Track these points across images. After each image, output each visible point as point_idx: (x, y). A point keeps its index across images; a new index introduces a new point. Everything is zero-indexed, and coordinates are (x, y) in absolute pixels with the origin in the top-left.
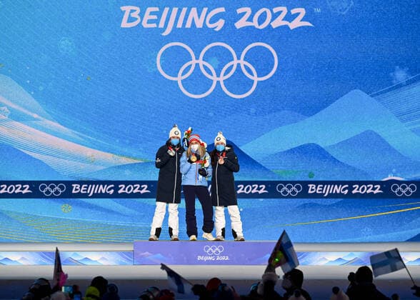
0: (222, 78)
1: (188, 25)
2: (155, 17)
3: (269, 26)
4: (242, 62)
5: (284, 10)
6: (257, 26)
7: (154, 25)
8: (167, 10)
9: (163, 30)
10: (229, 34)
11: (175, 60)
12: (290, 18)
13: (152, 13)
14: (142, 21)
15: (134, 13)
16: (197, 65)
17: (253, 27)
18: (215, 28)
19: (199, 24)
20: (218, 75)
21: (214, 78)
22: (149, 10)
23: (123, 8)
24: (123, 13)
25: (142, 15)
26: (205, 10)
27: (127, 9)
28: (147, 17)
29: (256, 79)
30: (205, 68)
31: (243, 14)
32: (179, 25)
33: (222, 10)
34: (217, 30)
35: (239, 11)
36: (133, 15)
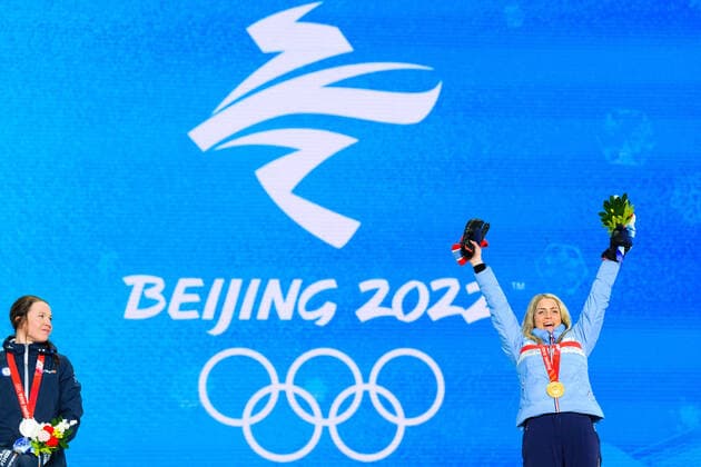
0: (333, 421)
1: (263, 314)
2: (195, 298)
3: (425, 316)
4: (374, 389)
5: (453, 284)
6: (400, 316)
7: (193, 315)
8: (218, 283)
9: (212, 324)
10: (345, 330)
11: (236, 385)
12: (464, 300)
13: (189, 290)
14: (168, 305)
15: (152, 290)
16: (283, 394)
17: (393, 319)
18: (318, 319)
19: (285, 313)
20: (325, 415)
21: (318, 421)
22: (184, 283)
23: (128, 280)
24: (130, 289)
25: (168, 294)
26: (297, 284)
27: (136, 281)
28: (179, 296)
29: (402, 422)
30: (299, 399)
31: (372, 293)
32: (245, 314)
33: (330, 284)
34: (321, 323)
35: (365, 286)
36: (150, 294)
